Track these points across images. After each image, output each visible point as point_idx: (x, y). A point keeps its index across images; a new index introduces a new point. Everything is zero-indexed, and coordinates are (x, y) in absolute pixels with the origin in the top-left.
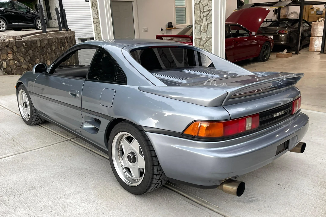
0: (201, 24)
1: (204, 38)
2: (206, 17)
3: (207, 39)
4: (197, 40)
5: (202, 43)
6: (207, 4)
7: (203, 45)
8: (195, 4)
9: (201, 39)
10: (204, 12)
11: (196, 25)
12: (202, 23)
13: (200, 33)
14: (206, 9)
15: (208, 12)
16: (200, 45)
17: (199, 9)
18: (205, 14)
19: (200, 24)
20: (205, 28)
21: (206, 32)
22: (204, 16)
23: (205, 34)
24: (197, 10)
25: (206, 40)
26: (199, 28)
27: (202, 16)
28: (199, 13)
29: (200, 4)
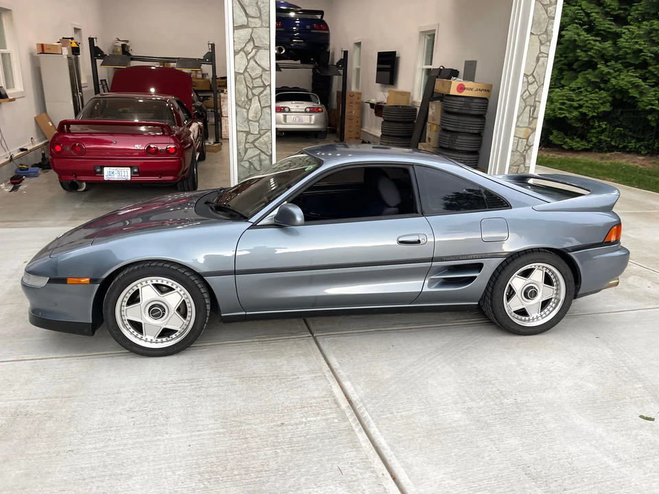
0: (247, 107)
1: (256, 130)
2: (259, 96)
3: (262, 132)
4: (241, 133)
5: (251, 138)
6: (259, 75)
7: (253, 143)
8: (237, 74)
9: (248, 133)
10: (254, 88)
11: (239, 109)
12: (250, 105)
13: (248, 122)
14: (258, 82)
15: (262, 89)
16: (246, 142)
17: (244, 82)
18: (256, 91)
19: (245, 108)
20: (256, 114)
21: (258, 121)
22: (254, 95)
23: (257, 124)
24: (241, 84)
25: (259, 133)
26: (246, 114)
27: (250, 93)
28: (245, 89)
29: (246, 74)
